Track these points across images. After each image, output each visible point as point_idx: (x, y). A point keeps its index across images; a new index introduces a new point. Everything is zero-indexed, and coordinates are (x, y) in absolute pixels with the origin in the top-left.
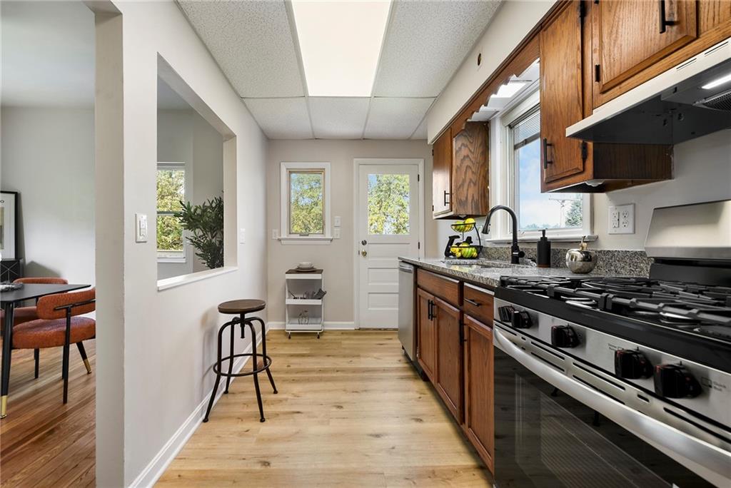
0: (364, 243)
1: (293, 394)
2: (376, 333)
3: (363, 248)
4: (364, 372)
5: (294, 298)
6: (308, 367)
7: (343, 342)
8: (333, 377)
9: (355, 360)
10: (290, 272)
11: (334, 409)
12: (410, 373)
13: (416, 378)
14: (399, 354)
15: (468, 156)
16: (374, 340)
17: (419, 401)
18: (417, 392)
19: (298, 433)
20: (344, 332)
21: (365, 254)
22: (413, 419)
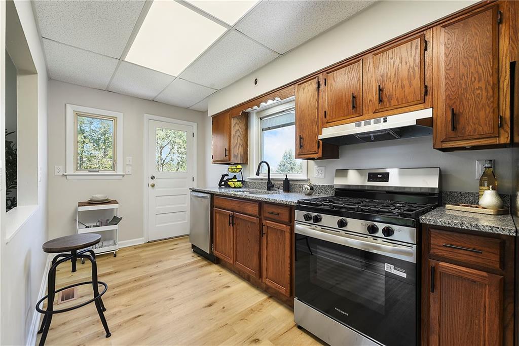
0: (153, 178)
1: (123, 305)
2: (164, 242)
3: (152, 182)
4: (173, 271)
5: (86, 227)
6: (121, 281)
7: (141, 254)
8: (150, 281)
9: (159, 264)
10: (81, 204)
11: (168, 302)
12: (205, 262)
13: (211, 264)
14: (190, 252)
15: (239, 130)
16: (166, 248)
17: (220, 277)
18: (216, 272)
19: (150, 329)
20: (136, 247)
21: (153, 186)
22: (224, 288)
